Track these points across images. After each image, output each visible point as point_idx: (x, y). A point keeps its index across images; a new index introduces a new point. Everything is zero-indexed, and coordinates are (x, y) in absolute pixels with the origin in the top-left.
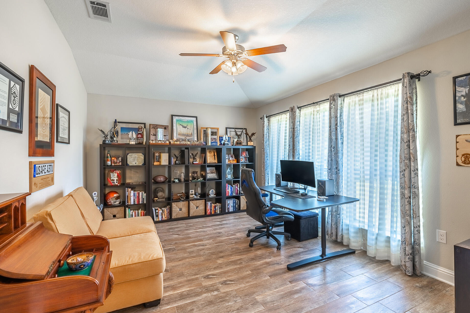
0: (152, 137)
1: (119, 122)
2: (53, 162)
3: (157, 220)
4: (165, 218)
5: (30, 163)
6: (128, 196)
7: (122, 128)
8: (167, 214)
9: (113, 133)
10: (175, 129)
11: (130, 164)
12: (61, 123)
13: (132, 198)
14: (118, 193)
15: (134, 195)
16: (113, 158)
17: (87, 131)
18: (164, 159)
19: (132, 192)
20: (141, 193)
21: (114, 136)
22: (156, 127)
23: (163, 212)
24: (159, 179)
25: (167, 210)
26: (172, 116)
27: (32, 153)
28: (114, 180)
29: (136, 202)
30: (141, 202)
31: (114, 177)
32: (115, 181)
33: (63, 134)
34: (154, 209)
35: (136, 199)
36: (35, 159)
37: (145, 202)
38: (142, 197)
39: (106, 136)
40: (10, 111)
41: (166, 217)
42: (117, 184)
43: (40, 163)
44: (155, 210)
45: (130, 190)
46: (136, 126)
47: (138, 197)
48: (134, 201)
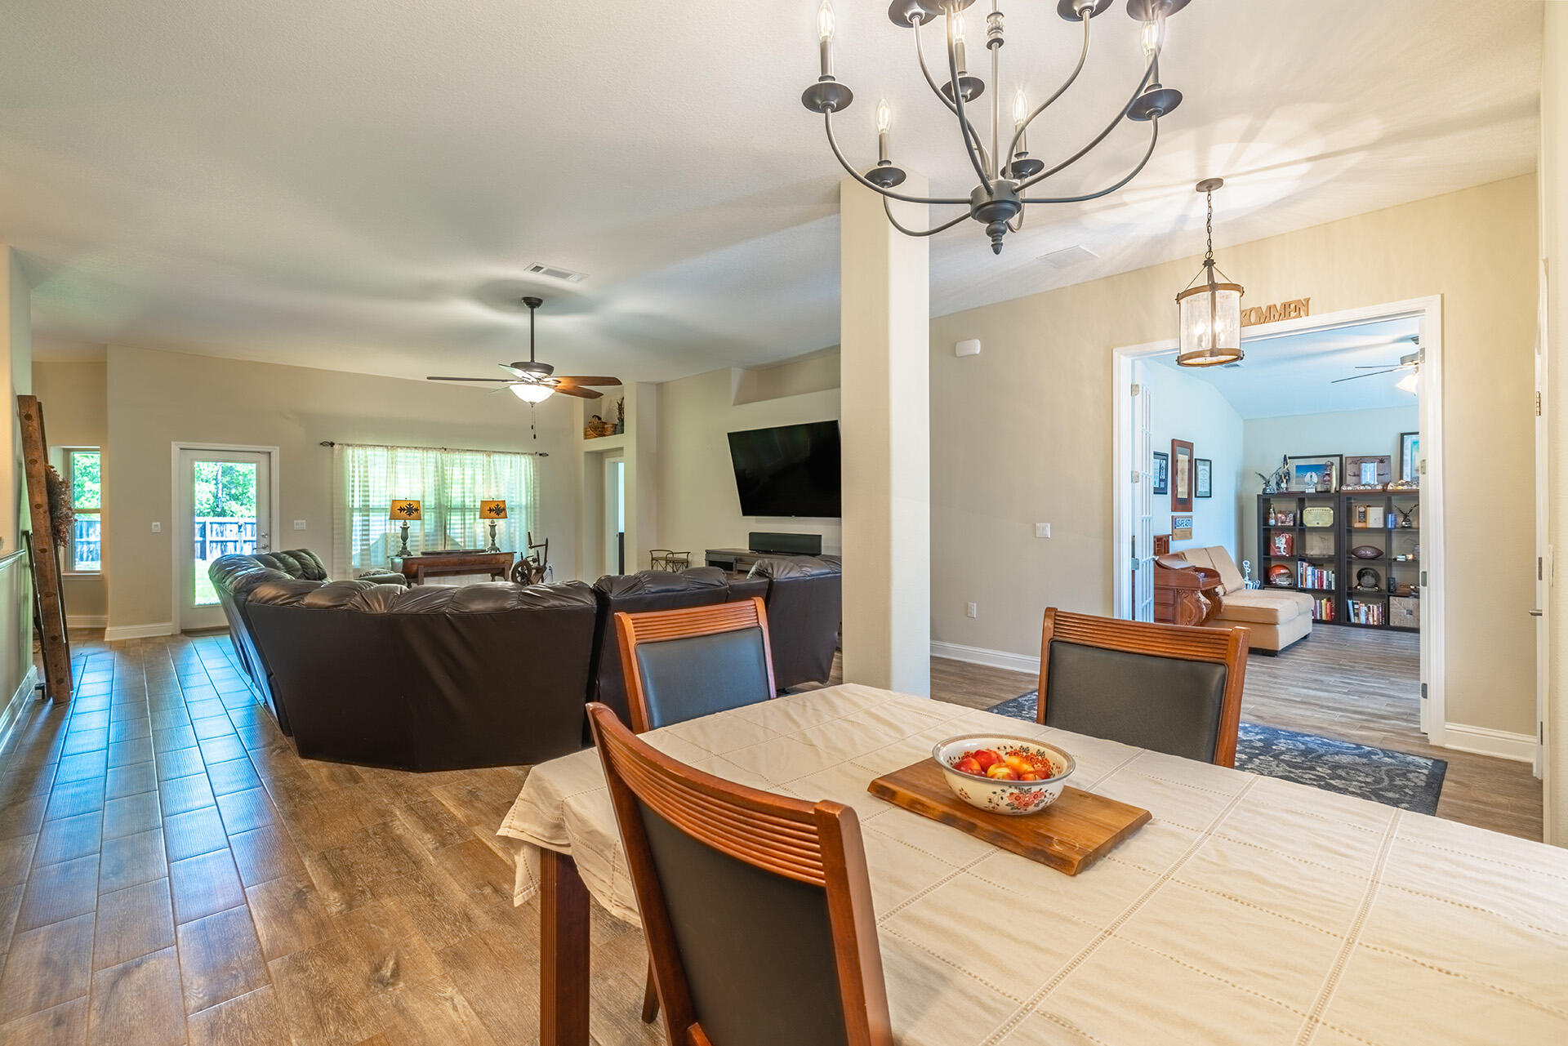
0: (1349, 479)
1: (1290, 458)
2: (1191, 517)
3: (1357, 621)
4: (1374, 621)
5: (1172, 517)
6: (1302, 575)
7: (1298, 468)
8: (1378, 615)
9: (1281, 476)
10: (1407, 461)
11: (1309, 525)
12: (1200, 476)
13: (1310, 579)
14: (1287, 569)
15: (1313, 574)
16: (1280, 515)
17: (1243, 476)
18: (1375, 517)
19: (1310, 569)
20: (1325, 572)
21: (1282, 482)
22: (1359, 460)
23: (1370, 611)
24: (1363, 552)
25: (1378, 608)
26: (1402, 435)
27: (1174, 509)
28: (1280, 548)
29: (1316, 585)
30: (1325, 587)
31: (1281, 543)
32: (1282, 550)
33: (1203, 488)
34: (1350, 602)
35: (1316, 581)
36: (1176, 514)
37: (1333, 588)
38: (1328, 580)
39: (1267, 483)
40: (1161, 480)
41: (1375, 619)
42: (1284, 554)
43: (1180, 517)
44: (1353, 604)
45: (1305, 564)
46: (1323, 461)
47: (1321, 578)
48: (1313, 584)
